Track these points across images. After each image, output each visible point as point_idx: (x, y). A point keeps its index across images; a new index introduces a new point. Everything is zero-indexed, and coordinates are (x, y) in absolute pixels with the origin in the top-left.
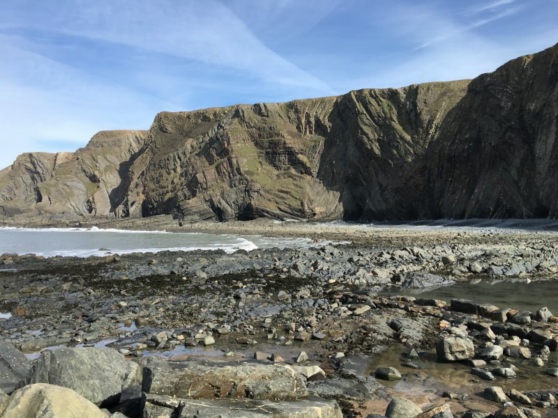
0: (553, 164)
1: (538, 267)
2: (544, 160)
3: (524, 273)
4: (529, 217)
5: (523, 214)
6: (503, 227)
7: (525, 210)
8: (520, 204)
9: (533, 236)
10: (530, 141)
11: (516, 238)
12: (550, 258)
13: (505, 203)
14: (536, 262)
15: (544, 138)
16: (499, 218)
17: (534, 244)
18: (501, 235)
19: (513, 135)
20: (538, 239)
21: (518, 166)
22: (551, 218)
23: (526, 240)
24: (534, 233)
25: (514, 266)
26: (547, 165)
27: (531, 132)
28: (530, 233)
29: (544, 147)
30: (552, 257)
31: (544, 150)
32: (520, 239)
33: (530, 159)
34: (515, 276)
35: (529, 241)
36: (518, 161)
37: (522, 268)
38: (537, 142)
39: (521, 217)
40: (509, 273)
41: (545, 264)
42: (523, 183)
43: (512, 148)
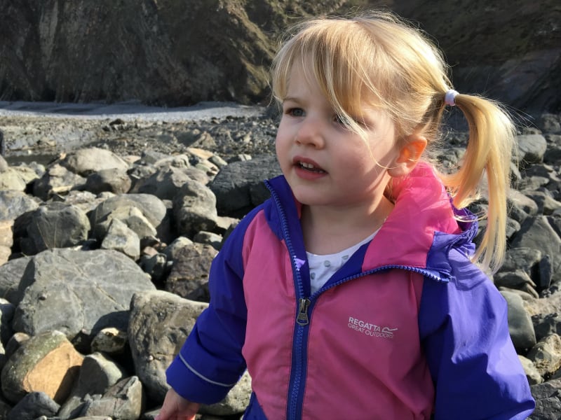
0: (57, 47)
1: (39, 142)
2: (48, 42)
3: (26, 147)
4: (37, 100)
5: (30, 97)
6: (11, 109)
7: (32, 92)
8: (27, 86)
9: (40, 119)
10: (33, 20)
11: (24, 121)
12: (49, 135)
13: (11, 84)
14: (37, 138)
15: (47, 18)
16: (6, 100)
17: (40, 126)
18: (10, 117)
19: (16, 11)
20: (45, 121)
21: (23, 45)
22: (58, 102)
23: (34, 122)
24: (42, 116)
25: (18, 141)
26: (52, 48)
27: (34, 10)
28: (38, 116)
29: (47, 28)
30: (51, 134)
31: (47, 32)
32: (29, 122)
33: (34, 39)
34: (19, 150)
35: (37, 123)
36: (22, 40)
37: (24, 142)
38: (41, 22)
39: (29, 100)
40: (14, 147)
41: (45, 139)
42: (29, 64)
43: (15, 24)
